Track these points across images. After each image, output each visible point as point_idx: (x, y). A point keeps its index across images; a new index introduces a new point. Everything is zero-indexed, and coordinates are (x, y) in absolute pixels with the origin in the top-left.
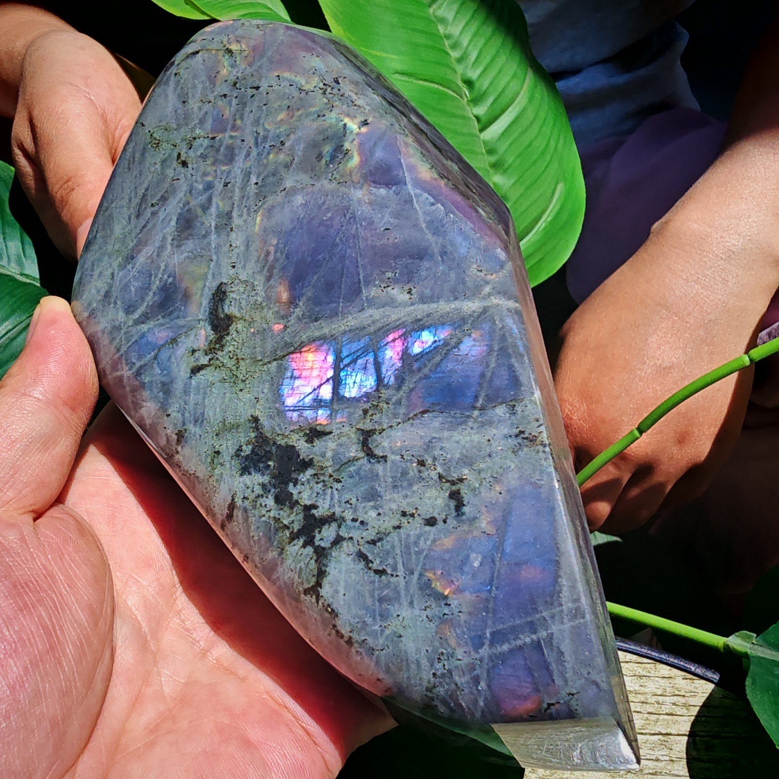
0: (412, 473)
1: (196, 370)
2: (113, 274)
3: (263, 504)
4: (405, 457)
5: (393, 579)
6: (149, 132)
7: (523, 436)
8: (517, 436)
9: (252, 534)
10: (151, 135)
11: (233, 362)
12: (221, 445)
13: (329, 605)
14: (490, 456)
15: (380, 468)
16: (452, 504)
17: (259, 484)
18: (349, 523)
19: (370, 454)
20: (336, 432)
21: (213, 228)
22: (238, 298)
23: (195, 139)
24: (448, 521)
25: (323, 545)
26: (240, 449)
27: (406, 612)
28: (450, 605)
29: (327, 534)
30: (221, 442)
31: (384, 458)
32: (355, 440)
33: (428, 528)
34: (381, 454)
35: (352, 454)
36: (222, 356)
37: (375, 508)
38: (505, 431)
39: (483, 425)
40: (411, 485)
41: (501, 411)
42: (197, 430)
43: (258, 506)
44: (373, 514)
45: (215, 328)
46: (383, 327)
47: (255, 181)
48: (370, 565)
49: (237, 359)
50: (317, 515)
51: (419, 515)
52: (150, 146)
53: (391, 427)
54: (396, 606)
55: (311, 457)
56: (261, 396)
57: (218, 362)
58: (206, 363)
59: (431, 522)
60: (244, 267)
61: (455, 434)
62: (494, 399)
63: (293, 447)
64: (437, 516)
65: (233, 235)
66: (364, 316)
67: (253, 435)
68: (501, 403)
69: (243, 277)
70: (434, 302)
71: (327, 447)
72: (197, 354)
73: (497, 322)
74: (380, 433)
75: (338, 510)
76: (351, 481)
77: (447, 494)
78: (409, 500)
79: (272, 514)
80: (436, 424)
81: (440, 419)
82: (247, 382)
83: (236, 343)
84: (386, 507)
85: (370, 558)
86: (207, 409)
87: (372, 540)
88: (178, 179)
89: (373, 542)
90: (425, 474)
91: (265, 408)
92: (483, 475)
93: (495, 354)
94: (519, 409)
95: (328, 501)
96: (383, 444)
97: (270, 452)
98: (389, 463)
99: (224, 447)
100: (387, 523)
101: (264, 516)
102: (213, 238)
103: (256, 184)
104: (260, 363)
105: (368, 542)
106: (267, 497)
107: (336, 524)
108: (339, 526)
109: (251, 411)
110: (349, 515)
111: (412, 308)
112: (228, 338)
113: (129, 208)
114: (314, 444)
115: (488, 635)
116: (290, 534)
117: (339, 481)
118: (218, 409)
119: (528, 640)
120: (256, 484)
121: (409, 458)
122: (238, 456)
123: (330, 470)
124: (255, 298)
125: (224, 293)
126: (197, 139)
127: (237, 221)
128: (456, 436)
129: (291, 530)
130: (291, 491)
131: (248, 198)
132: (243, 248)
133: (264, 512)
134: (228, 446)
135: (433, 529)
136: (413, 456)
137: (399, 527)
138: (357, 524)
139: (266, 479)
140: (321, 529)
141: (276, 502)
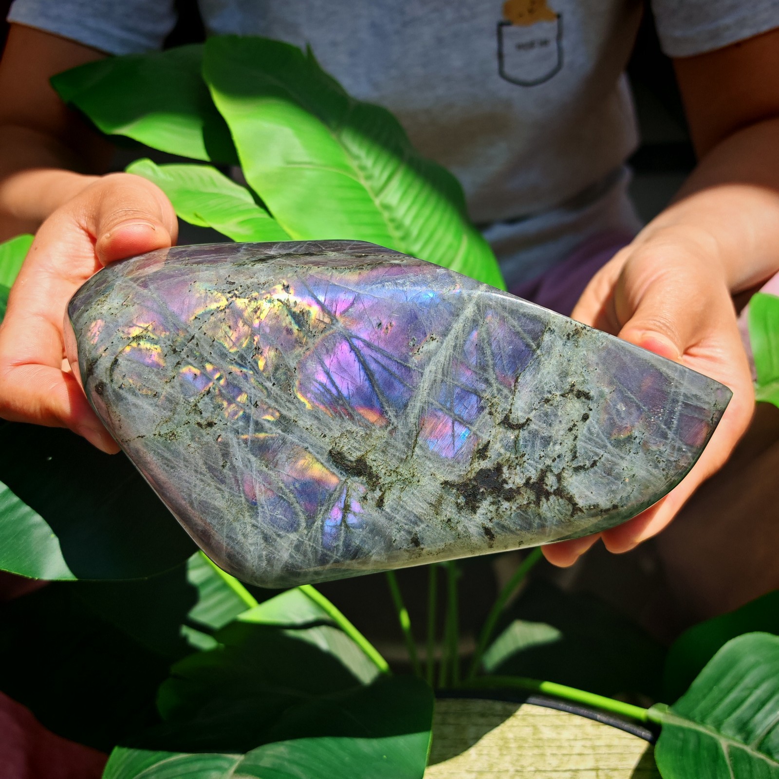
0: (549, 410)
1: (380, 503)
2: (253, 526)
3: (504, 510)
4: (537, 408)
5: (602, 460)
6: (155, 435)
7: (570, 336)
8: (568, 339)
9: (514, 529)
10: (160, 435)
11: (394, 475)
12: (446, 516)
13: (590, 506)
14: (569, 361)
15: (533, 426)
16: (583, 399)
17: (490, 505)
18: (553, 464)
19: (520, 427)
20: (491, 439)
21: (283, 434)
22: (350, 447)
23: (196, 405)
24: (591, 408)
25: (555, 488)
26: (458, 504)
27: (624, 464)
28: (636, 437)
29: (551, 481)
30: (444, 513)
31: (528, 420)
32: (505, 430)
33: (588, 421)
34: (525, 420)
35: (512, 437)
36: (384, 480)
37: (555, 444)
38: (561, 342)
39: (549, 353)
40: (556, 415)
41: (547, 337)
42: (423, 526)
43: (502, 514)
44: (557, 447)
45: (359, 474)
46: (443, 369)
47: (271, 385)
48: (586, 467)
49: (394, 471)
50: (535, 481)
51: (577, 422)
52: (169, 441)
53: (512, 404)
54: (616, 467)
55: (496, 463)
56: (432, 470)
57: (386, 486)
58: (380, 494)
59: (585, 418)
60: (330, 429)
61: (543, 371)
62: (537, 337)
63: (481, 470)
64: (584, 412)
65: (300, 423)
66: (427, 376)
67: (454, 491)
68: (543, 334)
69: (338, 434)
70: (450, 330)
71: (497, 449)
72: (369, 497)
73: (491, 303)
74: (511, 413)
75: (540, 467)
76: (529, 448)
77: (576, 399)
78: (564, 422)
79: (514, 508)
80: (528, 377)
81: (528, 373)
82: (416, 474)
83: (381, 467)
84: (560, 437)
85: (582, 464)
86: (415, 511)
87: (573, 457)
88: (219, 436)
89: (575, 457)
90: (555, 404)
91: (442, 473)
92: (579, 372)
93: (510, 317)
94: (553, 327)
95: (531, 469)
96: (519, 415)
97: (474, 486)
98: (533, 419)
99: (448, 514)
100: (569, 442)
101: (511, 514)
102: (291, 438)
103: (274, 384)
104: (409, 458)
105: (573, 460)
106: (501, 505)
107: (549, 472)
108: (551, 471)
109: (438, 483)
110: (548, 462)
111: (444, 344)
112: (374, 469)
113: (209, 485)
114: (489, 456)
115: (664, 427)
116: (534, 504)
117: (523, 455)
118: (420, 504)
119: (679, 408)
120: (488, 507)
121: (539, 406)
122: (462, 508)
123: (513, 456)
124: (359, 435)
125: (339, 453)
126: (198, 404)
127: (291, 415)
128: (544, 371)
129: (533, 502)
130: (510, 487)
131: (280, 397)
132: (316, 422)
133: (509, 513)
134: (449, 511)
135: (590, 419)
136: (539, 403)
137: (576, 437)
138: (557, 460)
139: (490, 499)
140: (545, 483)
141: (509, 502)
